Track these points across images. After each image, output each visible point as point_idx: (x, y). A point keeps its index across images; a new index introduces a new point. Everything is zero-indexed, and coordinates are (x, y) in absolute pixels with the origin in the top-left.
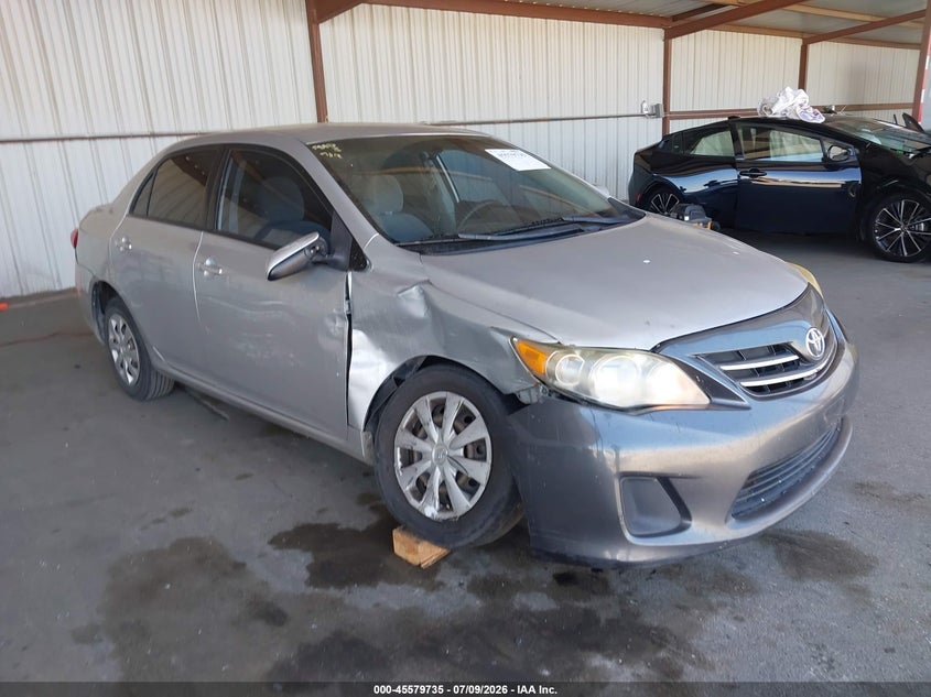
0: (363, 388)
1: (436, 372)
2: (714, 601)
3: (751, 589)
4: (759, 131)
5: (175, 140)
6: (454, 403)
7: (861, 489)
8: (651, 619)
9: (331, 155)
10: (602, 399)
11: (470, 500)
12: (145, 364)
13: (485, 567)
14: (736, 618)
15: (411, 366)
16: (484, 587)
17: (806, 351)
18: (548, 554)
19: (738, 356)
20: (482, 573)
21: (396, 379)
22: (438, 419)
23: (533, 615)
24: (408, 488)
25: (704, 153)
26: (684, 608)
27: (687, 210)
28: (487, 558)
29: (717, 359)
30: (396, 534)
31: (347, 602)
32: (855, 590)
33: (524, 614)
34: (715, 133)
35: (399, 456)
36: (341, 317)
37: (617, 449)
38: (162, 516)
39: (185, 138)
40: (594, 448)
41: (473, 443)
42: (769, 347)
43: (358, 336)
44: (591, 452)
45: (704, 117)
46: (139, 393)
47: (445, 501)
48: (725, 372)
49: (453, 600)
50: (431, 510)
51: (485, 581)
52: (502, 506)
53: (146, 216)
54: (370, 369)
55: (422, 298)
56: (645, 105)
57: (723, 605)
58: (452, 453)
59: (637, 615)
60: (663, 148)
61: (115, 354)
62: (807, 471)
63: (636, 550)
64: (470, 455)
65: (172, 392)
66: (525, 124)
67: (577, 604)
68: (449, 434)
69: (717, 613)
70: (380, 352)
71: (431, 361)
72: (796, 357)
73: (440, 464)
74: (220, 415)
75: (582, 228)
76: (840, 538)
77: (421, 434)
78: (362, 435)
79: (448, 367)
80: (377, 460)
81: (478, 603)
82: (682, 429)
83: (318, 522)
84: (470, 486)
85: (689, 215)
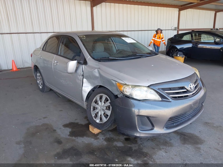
0: (85, 92)
1: (101, 89)
2: (161, 147)
3: (171, 145)
4: (199, 34)
5: (52, 34)
6: (104, 96)
7: (206, 124)
8: (145, 150)
9: (83, 38)
10: (135, 97)
11: (106, 119)
12: (44, 84)
13: (109, 135)
14: (165, 152)
15: (96, 87)
16: (108, 140)
17: (189, 89)
18: (121, 133)
19: (170, 89)
20: (108, 136)
21: (93, 90)
22: (101, 100)
23: (117, 147)
24: (93, 116)
25: (185, 39)
26: (154, 149)
27: (179, 53)
28: (110, 133)
29: (164, 89)
30: (90, 126)
31: (76, 140)
32: (197, 148)
33: (116, 147)
34: (188, 34)
35: (92, 108)
36: (81, 75)
37: (139, 110)
38: (41, 118)
39: (55, 33)
40: (133, 109)
41: (108, 106)
42: (179, 87)
43: (85, 80)
44: (133, 110)
45: (185, 30)
46: (42, 90)
47: (101, 119)
48: (166, 93)
49: (101, 142)
50: (98, 121)
51: (108, 138)
52: (113, 121)
53: (45, 51)
54: (87, 88)
55: (98, 72)
56: (173, 27)
57: (163, 149)
58: (103, 108)
59: (142, 149)
60: (174, 38)
61: (38, 81)
62: (189, 118)
63: (140, 134)
64: (107, 109)
65: (50, 91)
66: (142, 31)
67: (128, 145)
68: (103, 104)
69: (161, 150)
70: (89, 84)
71: (100, 86)
72: (186, 90)
73: (100, 110)
74: (59, 97)
75: (141, 57)
76: (197, 135)
77: (97, 103)
78: (85, 103)
79: (104, 88)
80: (87, 109)
81: (106, 143)
82: (153, 106)
83: (74, 122)
84: (106, 116)
85: (179, 54)
